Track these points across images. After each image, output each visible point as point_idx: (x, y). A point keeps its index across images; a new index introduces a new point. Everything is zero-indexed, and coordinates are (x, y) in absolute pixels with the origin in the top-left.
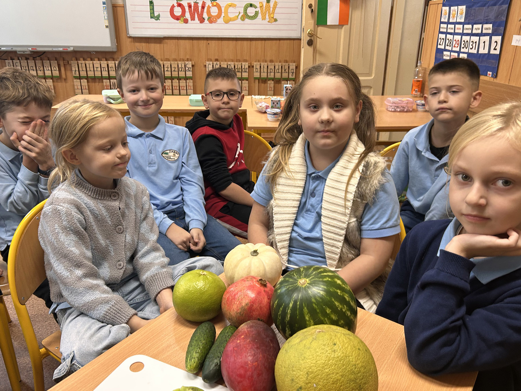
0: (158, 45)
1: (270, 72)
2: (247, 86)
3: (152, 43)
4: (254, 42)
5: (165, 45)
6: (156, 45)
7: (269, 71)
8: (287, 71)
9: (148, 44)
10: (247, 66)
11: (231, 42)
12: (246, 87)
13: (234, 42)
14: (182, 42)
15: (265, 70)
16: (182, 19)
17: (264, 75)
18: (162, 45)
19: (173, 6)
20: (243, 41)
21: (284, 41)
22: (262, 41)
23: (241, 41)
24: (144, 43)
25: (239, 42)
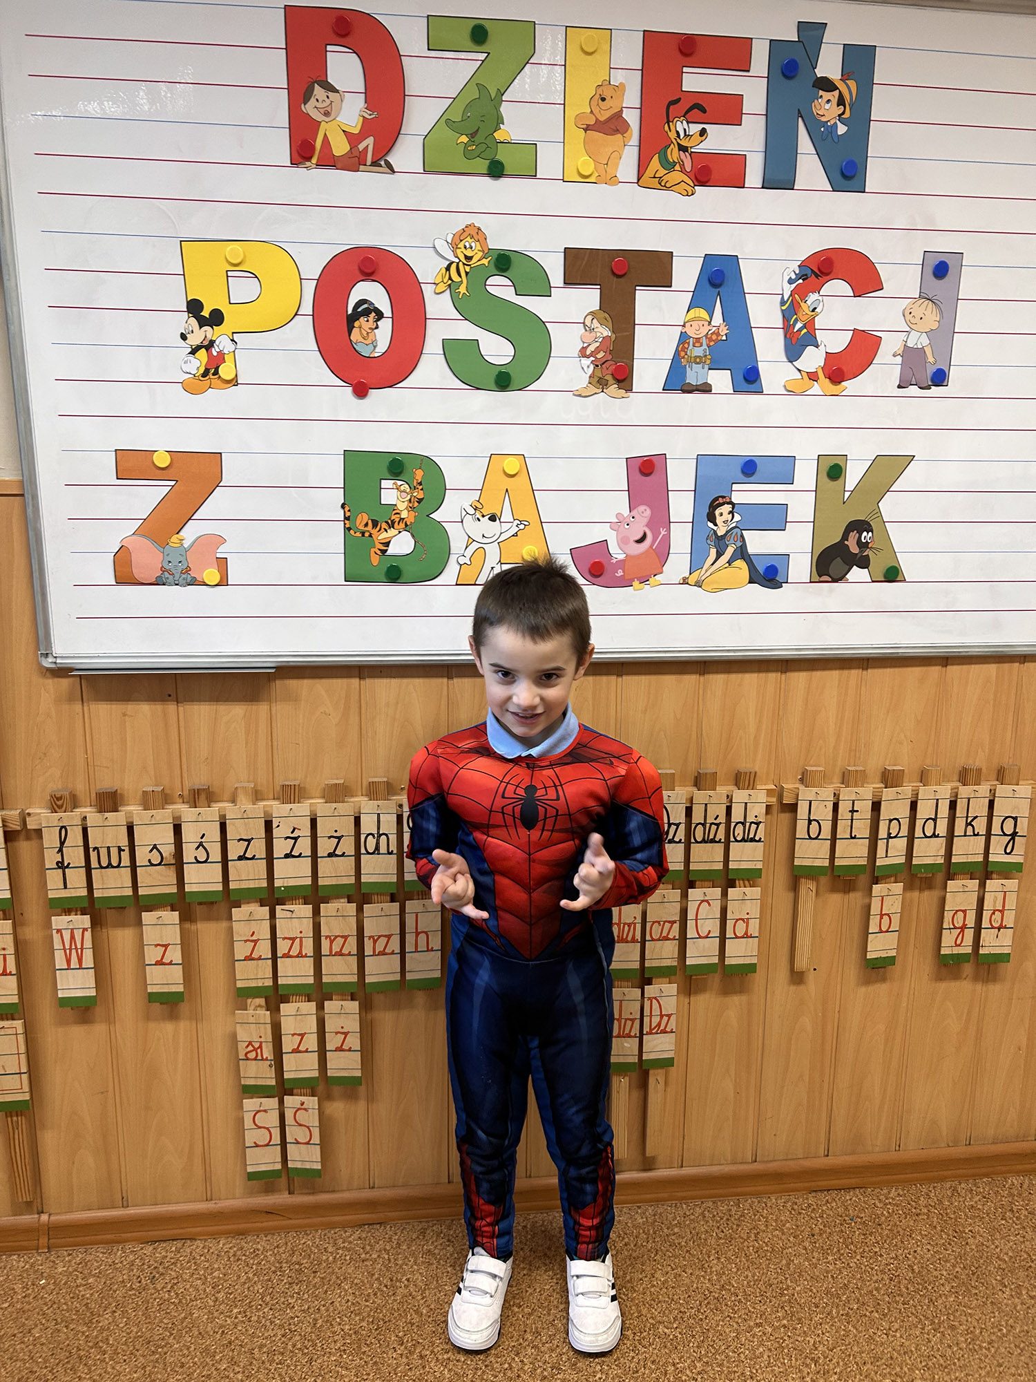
0: (237, 711)
1: (889, 837)
2: (755, 912)
3: (200, 700)
4: (799, 678)
5: (280, 709)
6: (222, 708)
7: (883, 833)
8: (980, 827)
9: (171, 707)
10: (757, 811)
11: (669, 680)
12: (746, 921)
13: (690, 680)
14: (384, 688)
15: (862, 828)
17: (852, 853)
18: (262, 708)
20: (740, 675)
21: (965, 667)
22: (846, 672)
23: (729, 672)
24: (146, 701)
25: (718, 680)
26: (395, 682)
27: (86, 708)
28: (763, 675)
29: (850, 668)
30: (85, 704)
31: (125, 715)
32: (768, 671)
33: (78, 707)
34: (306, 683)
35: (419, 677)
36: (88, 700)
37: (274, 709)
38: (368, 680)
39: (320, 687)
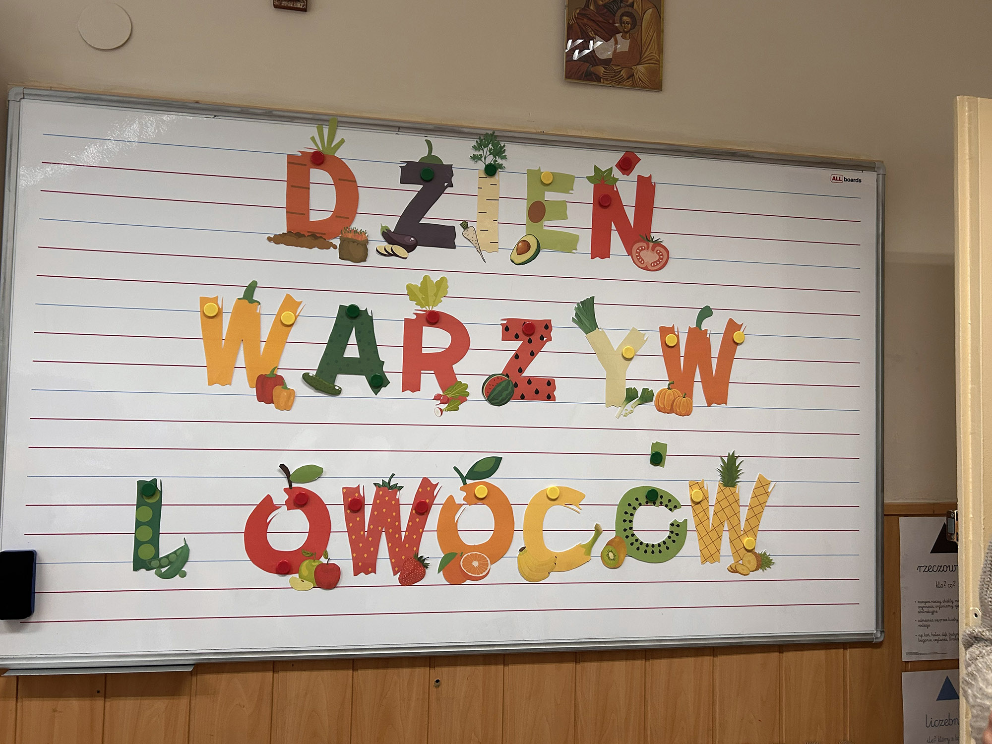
4: (661, 665)
9: (99, 703)
11: (550, 668)
13: (568, 667)
14: (295, 679)
16: (308, 567)
18: (183, 702)
19: (266, 507)
20: (610, 663)
21: (799, 653)
22: (700, 659)
23: (601, 660)
24: (76, 697)
25: (592, 667)
26: (305, 674)
27: (19, 704)
28: (630, 663)
29: (703, 655)
30: (19, 700)
31: (55, 711)
32: (634, 659)
33: (12, 703)
34: (225, 677)
35: (327, 669)
36: (22, 698)
37: (193, 702)
38: (281, 674)
39: (238, 680)
